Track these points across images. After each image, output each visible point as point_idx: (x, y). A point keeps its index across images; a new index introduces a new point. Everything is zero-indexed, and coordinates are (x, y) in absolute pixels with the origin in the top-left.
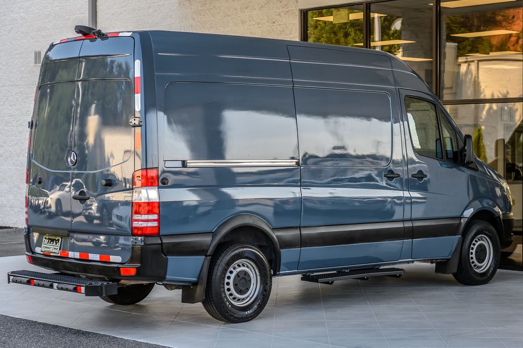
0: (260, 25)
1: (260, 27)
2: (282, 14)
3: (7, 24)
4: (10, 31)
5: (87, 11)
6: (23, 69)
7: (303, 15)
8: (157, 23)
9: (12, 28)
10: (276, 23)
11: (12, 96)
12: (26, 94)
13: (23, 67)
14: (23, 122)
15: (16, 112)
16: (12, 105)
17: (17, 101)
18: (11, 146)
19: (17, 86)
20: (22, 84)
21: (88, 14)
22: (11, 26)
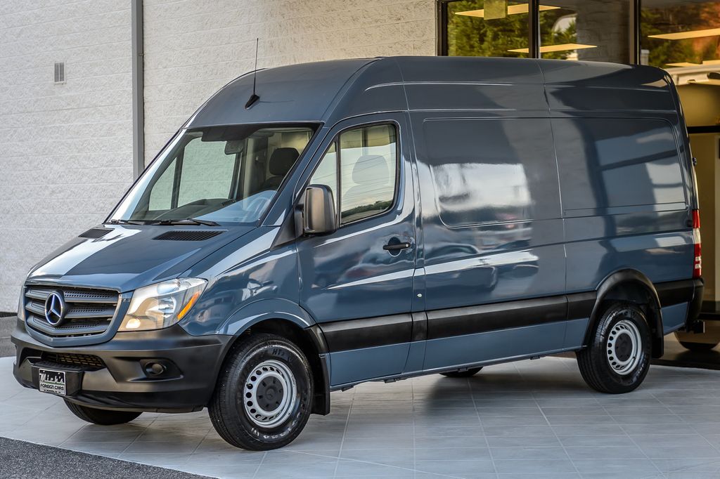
0: (379, 23)
1: (379, 27)
2: (411, 8)
3: (15, 24)
4: (19, 35)
5: (130, 6)
6: (38, 88)
7: (440, 7)
8: (230, 22)
9: (22, 30)
10: (402, 21)
11: (23, 127)
12: (43, 124)
13: (38, 85)
14: (38, 164)
15: (29, 150)
16: (23, 141)
17: (30, 134)
18: (21, 198)
19: (30, 112)
20: (37, 110)
21: (131, 10)
22: (21, 28)
